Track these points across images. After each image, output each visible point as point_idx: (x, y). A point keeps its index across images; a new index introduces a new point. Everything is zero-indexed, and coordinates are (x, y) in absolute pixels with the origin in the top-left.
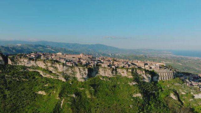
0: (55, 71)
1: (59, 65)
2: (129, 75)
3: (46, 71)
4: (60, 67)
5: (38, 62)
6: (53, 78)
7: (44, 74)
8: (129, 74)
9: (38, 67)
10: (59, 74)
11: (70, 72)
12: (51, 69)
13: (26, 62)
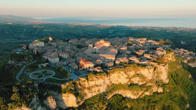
0: (142, 81)
1: (148, 70)
2: (173, 59)
3: (131, 86)
4: (150, 73)
5: (113, 75)
6: (149, 95)
7: (135, 95)
8: (173, 57)
9: (113, 84)
10: (151, 84)
11: (156, 75)
12: (136, 80)
13: (101, 85)
